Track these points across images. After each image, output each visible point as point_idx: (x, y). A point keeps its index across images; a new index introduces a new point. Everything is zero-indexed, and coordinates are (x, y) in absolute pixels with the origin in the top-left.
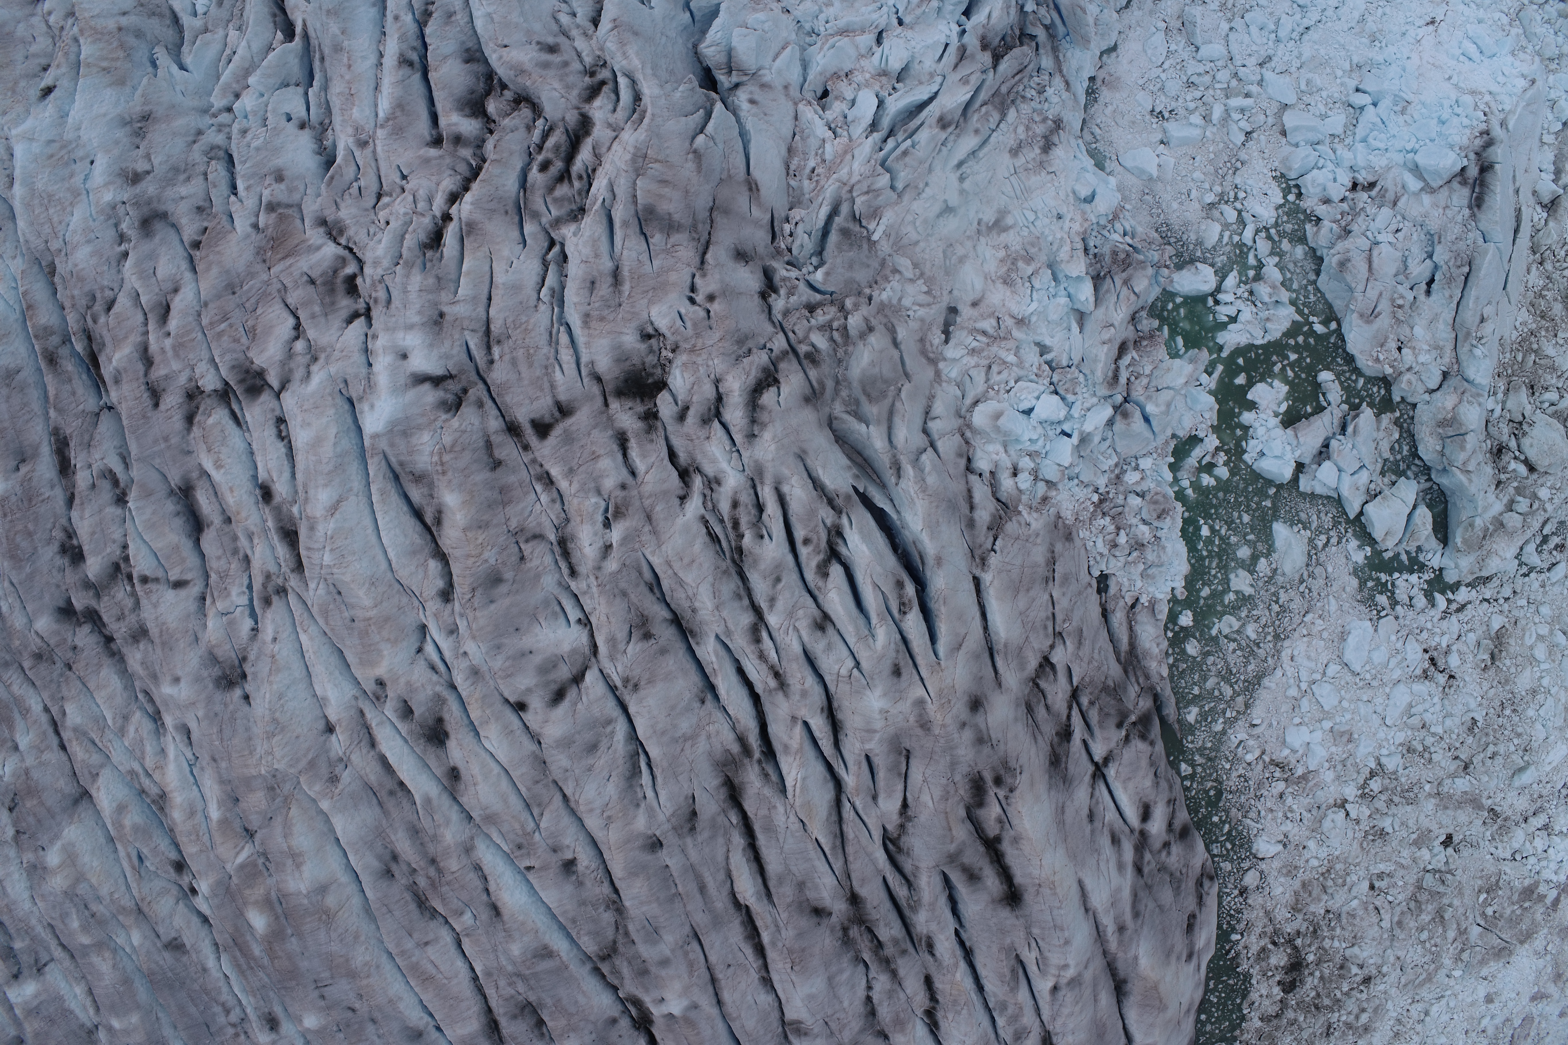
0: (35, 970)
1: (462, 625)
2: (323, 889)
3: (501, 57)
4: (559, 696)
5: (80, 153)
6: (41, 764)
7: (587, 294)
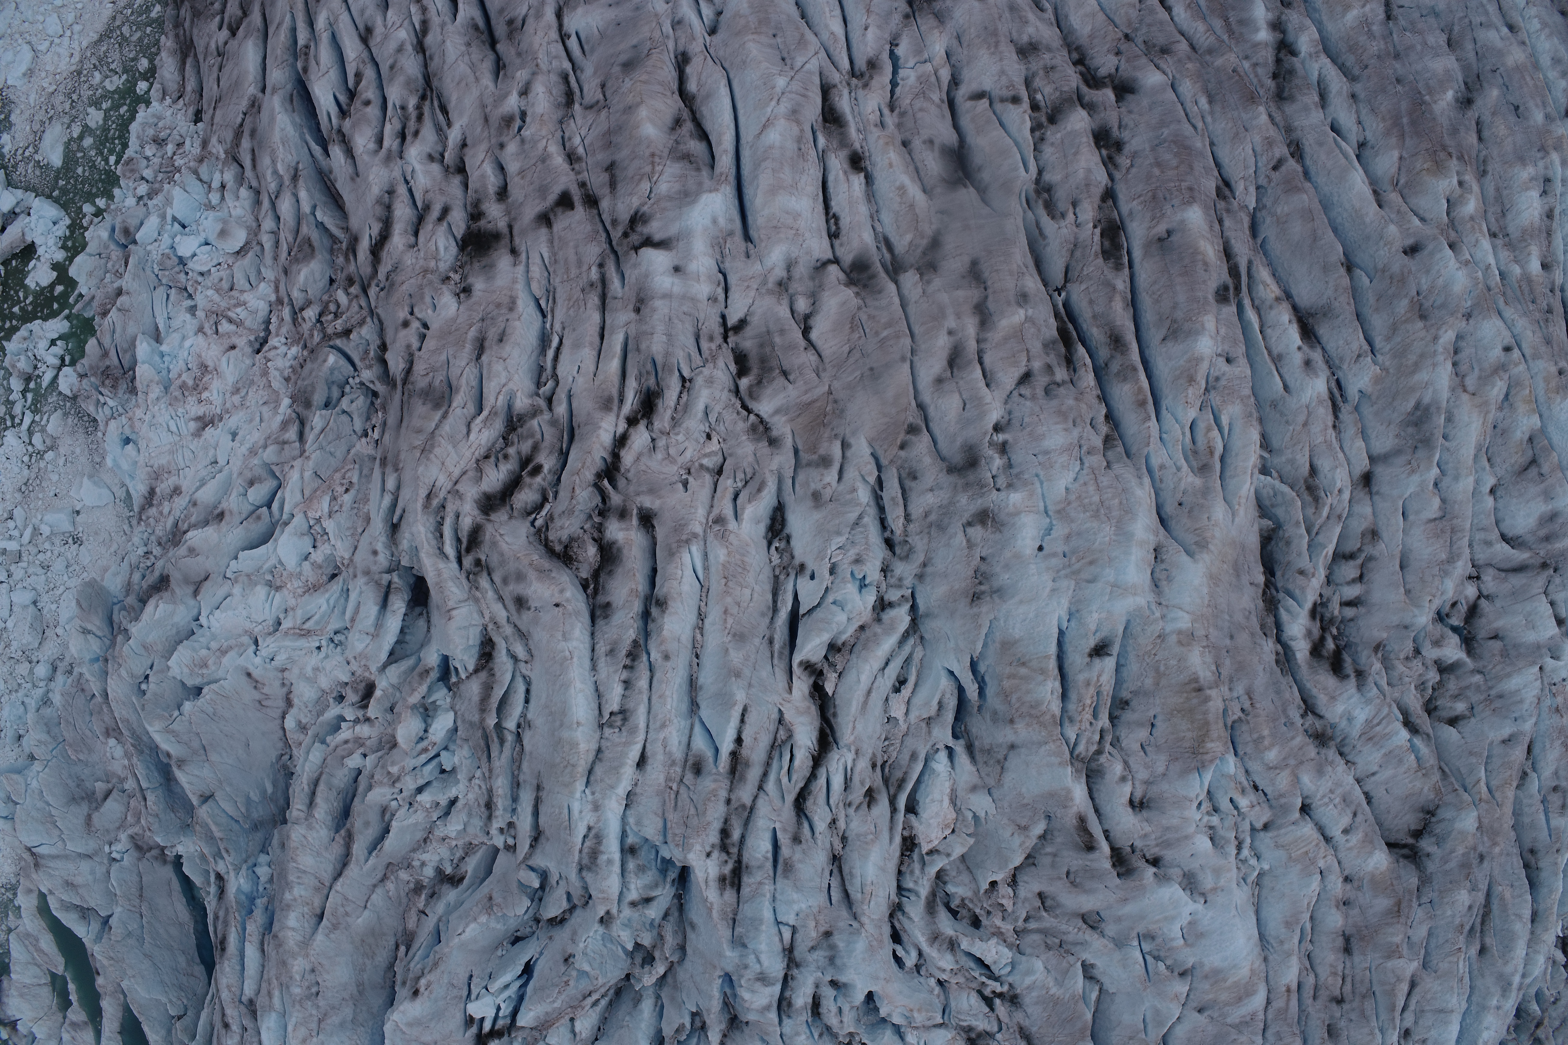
1: (667, 26)
3: (562, 591)
5: (1054, 561)
7: (508, 331)
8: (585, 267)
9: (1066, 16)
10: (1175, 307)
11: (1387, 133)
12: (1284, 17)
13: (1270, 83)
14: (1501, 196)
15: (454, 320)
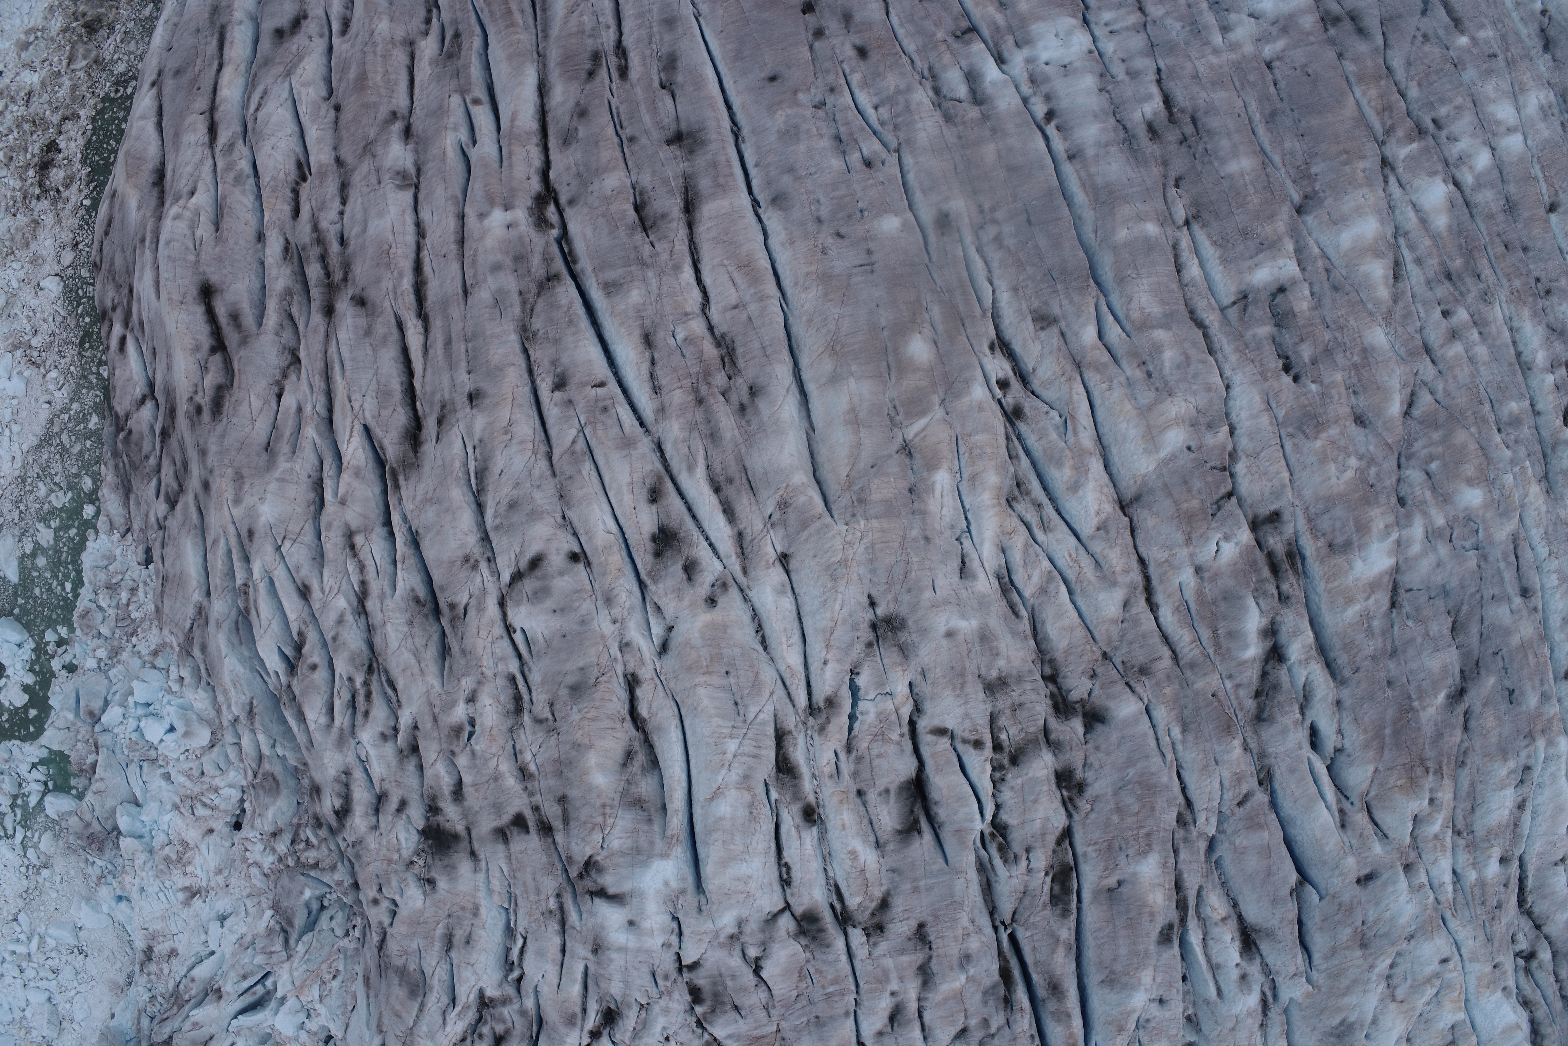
0: (1250, 298)
1: (615, 651)
2: (834, 379)
4: (536, 563)
6: (1170, 548)
7: (474, 936)
8: (543, 897)
9: (1044, 622)
10: (1115, 959)
11: (1366, 746)
12: (1278, 618)
13: (1250, 704)
14: (1474, 791)
15: (422, 912)
